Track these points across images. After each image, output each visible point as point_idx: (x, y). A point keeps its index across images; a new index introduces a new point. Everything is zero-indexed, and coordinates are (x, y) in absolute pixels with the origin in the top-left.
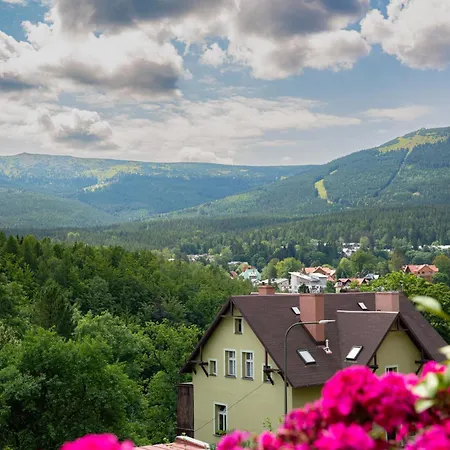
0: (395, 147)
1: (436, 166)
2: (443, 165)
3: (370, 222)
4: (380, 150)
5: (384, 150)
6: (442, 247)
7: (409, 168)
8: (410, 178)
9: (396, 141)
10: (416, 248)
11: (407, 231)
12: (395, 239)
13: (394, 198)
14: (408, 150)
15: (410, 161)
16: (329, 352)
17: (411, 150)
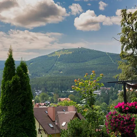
0: (54, 55)
1: (68, 62)
2: (71, 62)
3: (45, 82)
4: (48, 56)
5: (50, 56)
6: (71, 91)
7: (59, 63)
8: (59, 67)
9: (54, 53)
10: (62, 92)
11: (58, 86)
12: (54, 89)
13: (54, 73)
14: (58, 56)
15: (59, 60)
16: (56, 124)
17: (59, 56)
